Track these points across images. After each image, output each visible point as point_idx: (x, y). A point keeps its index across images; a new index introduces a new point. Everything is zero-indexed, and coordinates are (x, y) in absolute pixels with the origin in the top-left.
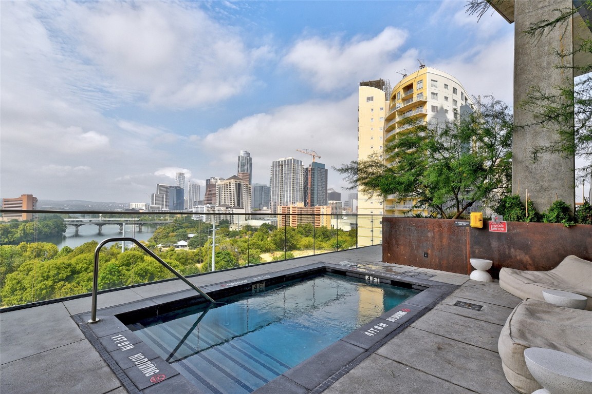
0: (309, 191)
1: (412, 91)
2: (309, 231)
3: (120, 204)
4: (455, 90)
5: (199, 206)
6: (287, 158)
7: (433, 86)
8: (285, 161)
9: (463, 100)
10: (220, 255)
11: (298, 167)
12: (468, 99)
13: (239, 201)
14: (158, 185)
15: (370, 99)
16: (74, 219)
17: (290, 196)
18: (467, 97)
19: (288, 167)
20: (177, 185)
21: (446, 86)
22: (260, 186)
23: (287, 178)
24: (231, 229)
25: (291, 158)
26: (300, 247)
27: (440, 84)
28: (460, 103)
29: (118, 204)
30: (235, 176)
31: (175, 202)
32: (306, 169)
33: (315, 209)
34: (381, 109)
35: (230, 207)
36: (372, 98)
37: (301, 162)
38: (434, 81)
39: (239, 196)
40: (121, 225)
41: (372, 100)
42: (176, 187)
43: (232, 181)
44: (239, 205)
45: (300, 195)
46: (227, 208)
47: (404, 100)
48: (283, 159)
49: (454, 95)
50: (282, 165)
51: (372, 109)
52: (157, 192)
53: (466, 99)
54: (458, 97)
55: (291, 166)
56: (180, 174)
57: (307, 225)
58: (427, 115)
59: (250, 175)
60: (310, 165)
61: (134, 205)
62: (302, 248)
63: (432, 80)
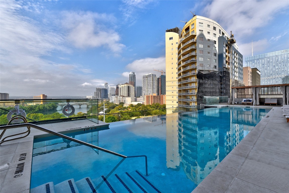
0: (160, 89)
1: (189, 31)
2: (158, 107)
3: (83, 97)
4: (215, 28)
5: (112, 97)
6: (150, 74)
7: (200, 26)
8: (148, 75)
9: (220, 34)
10: (109, 118)
11: (154, 77)
12: (225, 34)
13: (129, 94)
14: (96, 88)
15: (171, 38)
16: (62, 103)
17: (151, 91)
18: (224, 32)
19: (150, 78)
20: (105, 88)
21: (209, 26)
22: (139, 87)
23: (150, 83)
24: (124, 106)
25: (151, 74)
26: (152, 114)
27: (205, 25)
28: (218, 35)
30: (127, 83)
31: (104, 95)
32: (158, 79)
33: (161, 96)
34: (177, 43)
35: (124, 97)
36: (172, 38)
37: (156, 75)
38: (200, 23)
39: (129, 91)
40: (80, 105)
41: (172, 39)
42: (104, 89)
43: (126, 85)
45: (156, 90)
46: (123, 97)
47: (185, 36)
48: (147, 74)
49: (214, 31)
50: (147, 77)
51: (172, 44)
52: (96, 91)
53: (223, 34)
54: (217, 32)
55: (151, 77)
56: (106, 83)
57: (157, 104)
58: (196, 42)
59: (135, 82)
60: (160, 77)
61: (88, 97)
62: (153, 114)
63: (199, 23)
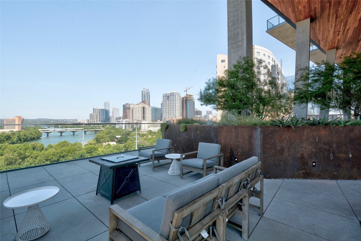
0: (184, 111)
4: (269, 57)
5: (120, 120)
7: (257, 55)
9: (273, 62)
11: (178, 97)
12: (276, 61)
13: (144, 116)
14: (94, 108)
17: (174, 114)
18: (275, 60)
19: (172, 97)
21: (264, 55)
23: (172, 104)
25: (174, 92)
28: (271, 63)
29: (69, 120)
31: (105, 118)
32: (183, 98)
35: (139, 120)
36: (224, 60)
37: (180, 94)
39: (144, 114)
40: (74, 132)
41: (224, 62)
42: (105, 110)
43: (140, 105)
44: (144, 119)
45: (179, 112)
46: (137, 121)
48: (169, 92)
49: (269, 59)
50: (168, 96)
51: (224, 67)
53: (275, 61)
55: (174, 96)
60: (185, 96)
63: (257, 52)
